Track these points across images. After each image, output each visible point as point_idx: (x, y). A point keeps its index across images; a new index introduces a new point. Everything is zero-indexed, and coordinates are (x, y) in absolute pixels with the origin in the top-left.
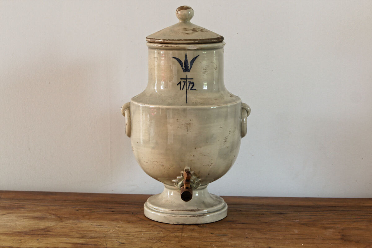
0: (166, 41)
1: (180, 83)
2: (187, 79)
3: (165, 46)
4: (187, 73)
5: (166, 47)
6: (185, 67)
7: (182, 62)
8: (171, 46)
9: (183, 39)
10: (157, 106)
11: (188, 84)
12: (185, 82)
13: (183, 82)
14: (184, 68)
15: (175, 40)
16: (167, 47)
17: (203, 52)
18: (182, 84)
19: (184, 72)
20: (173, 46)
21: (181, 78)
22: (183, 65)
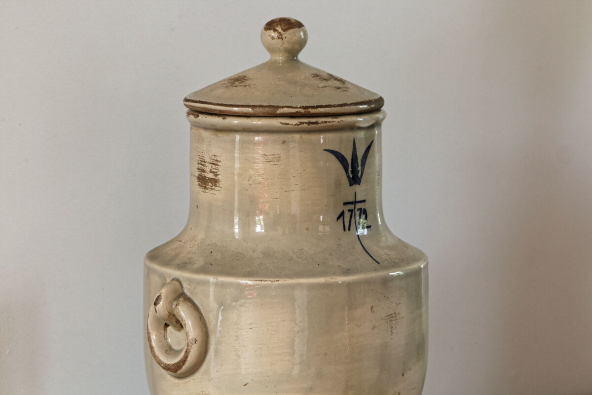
0: (312, 111)
1: (342, 214)
2: (355, 203)
3: (309, 123)
4: (356, 188)
5: (311, 126)
6: (352, 172)
7: (346, 160)
8: (326, 122)
9: (349, 102)
10: (322, 280)
11: (358, 213)
12: (352, 211)
13: (349, 211)
14: (351, 176)
15: (334, 106)
16: (315, 125)
18: (347, 215)
19: (350, 185)
20: (329, 122)
21: (345, 202)
22: (350, 169)
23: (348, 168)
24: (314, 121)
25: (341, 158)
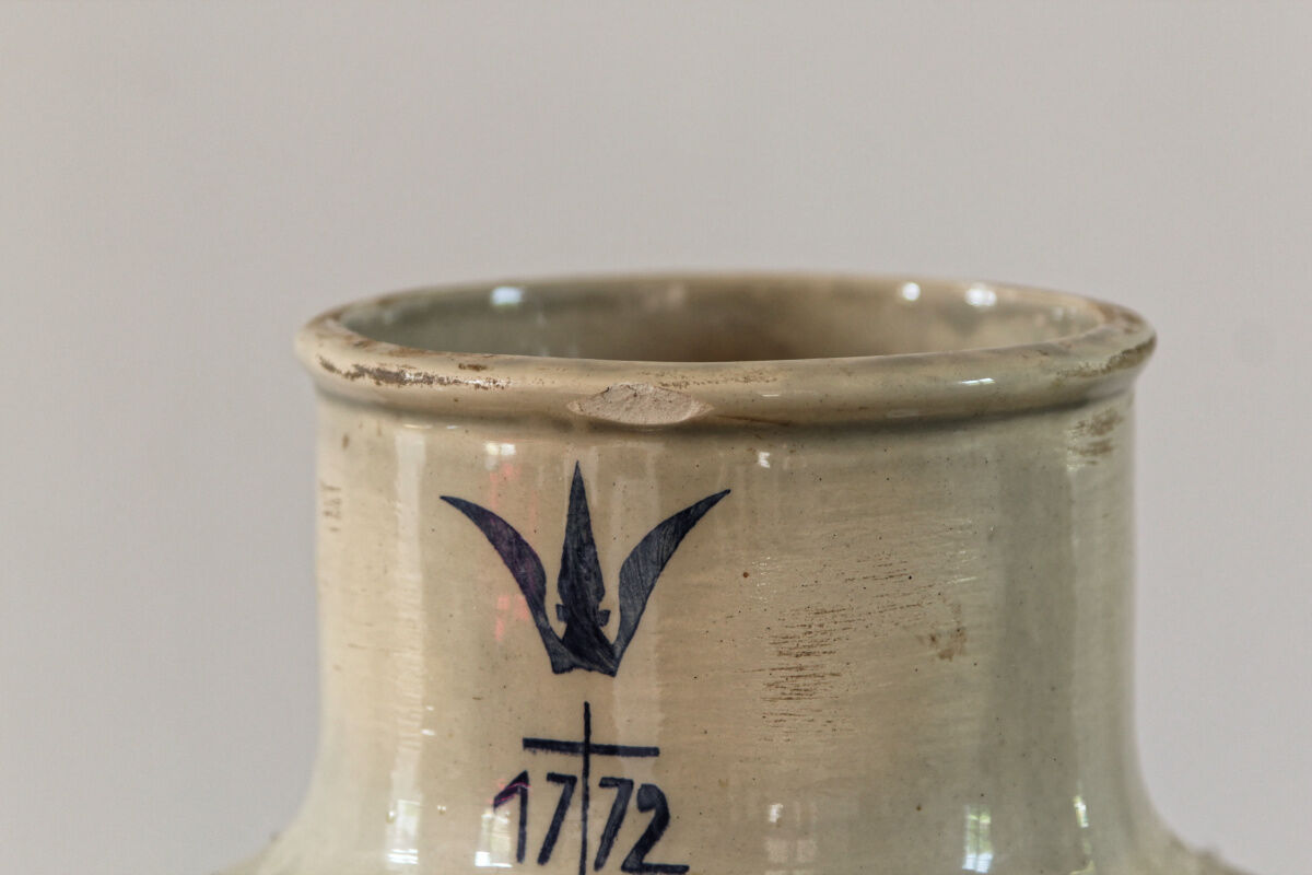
1: (517, 788)
2: (586, 749)
4: (584, 683)
5: (384, 386)
6: (566, 611)
7: (535, 557)
8: (429, 380)
11: (603, 802)
12: (566, 781)
13: (553, 777)
14: (560, 628)
16: (393, 388)
17: (763, 459)
18: (542, 801)
19: (558, 669)
20: (441, 381)
21: (530, 736)
22: (553, 599)
23: (542, 594)
24: (394, 369)
25: (510, 543)
